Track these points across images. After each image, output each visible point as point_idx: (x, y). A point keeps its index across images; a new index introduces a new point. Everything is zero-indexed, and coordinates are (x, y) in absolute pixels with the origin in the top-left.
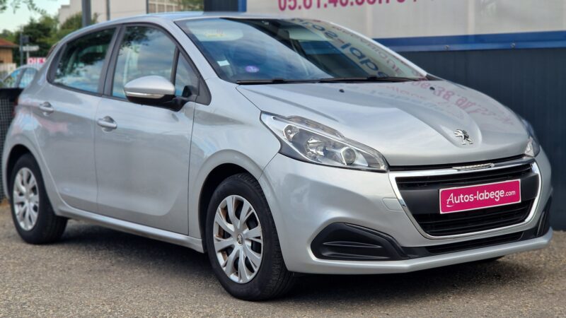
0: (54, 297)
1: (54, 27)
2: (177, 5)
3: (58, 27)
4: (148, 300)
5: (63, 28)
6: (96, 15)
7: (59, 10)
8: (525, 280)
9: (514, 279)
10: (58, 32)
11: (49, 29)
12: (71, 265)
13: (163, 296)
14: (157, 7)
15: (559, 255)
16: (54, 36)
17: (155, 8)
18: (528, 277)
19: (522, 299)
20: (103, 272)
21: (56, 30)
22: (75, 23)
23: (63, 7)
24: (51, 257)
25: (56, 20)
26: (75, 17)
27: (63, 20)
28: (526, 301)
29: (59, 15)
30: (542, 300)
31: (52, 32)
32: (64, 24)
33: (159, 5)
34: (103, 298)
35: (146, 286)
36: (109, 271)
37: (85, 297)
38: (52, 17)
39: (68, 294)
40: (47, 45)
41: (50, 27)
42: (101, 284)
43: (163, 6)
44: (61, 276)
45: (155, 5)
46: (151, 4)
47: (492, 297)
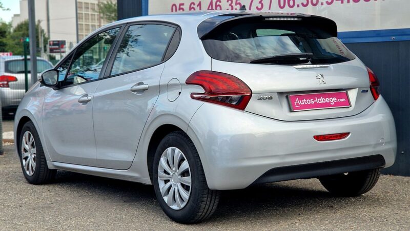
0: (9, 228)
1: (9, 30)
2: (98, 14)
3: (12, 30)
4: (78, 228)
5: (15, 31)
6: (39, 21)
7: (12, 18)
8: (350, 210)
9: (342, 209)
10: (11, 34)
11: (5, 32)
12: (22, 203)
13: (89, 225)
14: (84, 15)
15: (374, 192)
16: (8, 37)
17: (82, 16)
18: (352, 207)
19: (348, 223)
20: (45, 209)
21: (10, 33)
22: (24, 27)
23: (16, 16)
24: (7, 198)
25: (10, 25)
26: (24, 23)
27: (15, 25)
28: (352, 225)
29: (12, 21)
30: (362, 224)
31: (7, 34)
32: (16, 28)
33: (85, 14)
34: (45, 227)
35: (77, 218)
36: (50, 207)
37: (32, 227)
38: (7, 23)
39: (20, 225)
40: (3, 43)
41: (6, 30)
42: (44, 218)
43: (88, 14)
44: (14, 212)
45: (82, 14)
46: (79, 13)
47: (327, 222)
